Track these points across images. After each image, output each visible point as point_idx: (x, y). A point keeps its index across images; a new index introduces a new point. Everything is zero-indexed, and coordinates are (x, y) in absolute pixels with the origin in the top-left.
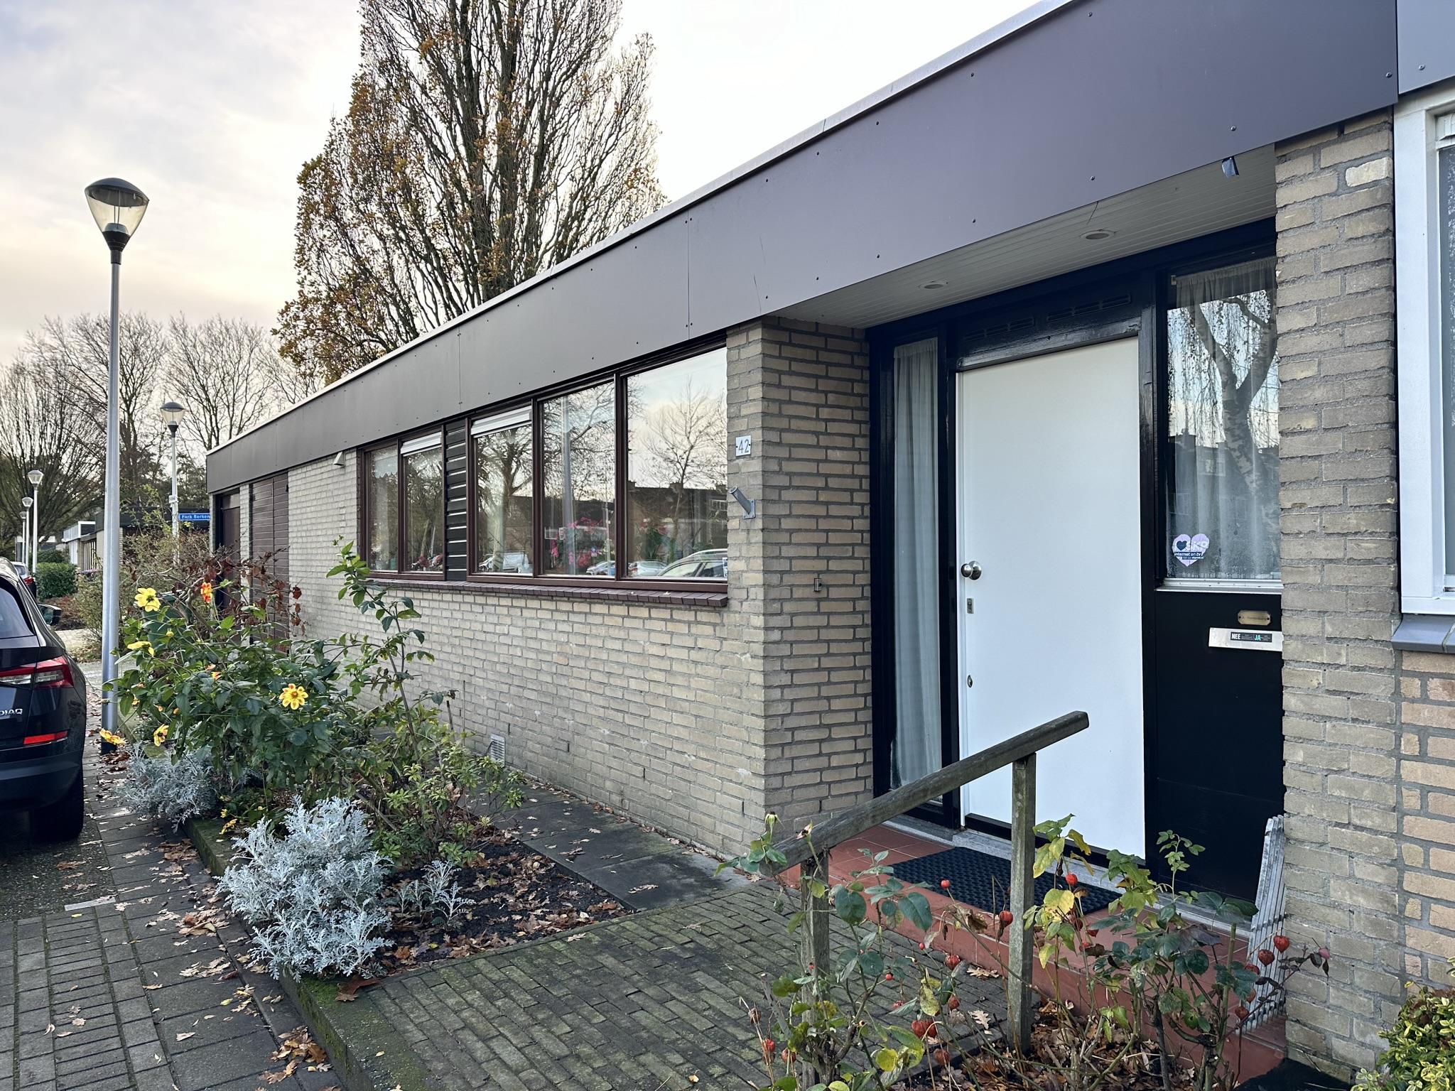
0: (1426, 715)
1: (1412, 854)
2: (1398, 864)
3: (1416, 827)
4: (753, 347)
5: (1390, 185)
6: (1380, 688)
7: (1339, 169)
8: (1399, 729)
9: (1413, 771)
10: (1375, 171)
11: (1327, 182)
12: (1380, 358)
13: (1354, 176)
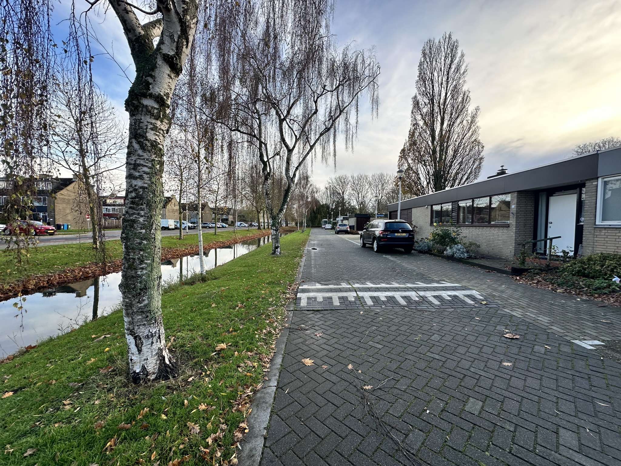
0: (597, 234)
1: (595, 246)
2: (593, 247)
3: (596, 244)
4: (516, 194)
5: (597, 185)
6: (593, 231)
7: (592, 183)
8: (594, 235)
9: (596, 239)
10: (596, 183)
11: (591, 184)
12: (595, 201)
13: (594, 183)
